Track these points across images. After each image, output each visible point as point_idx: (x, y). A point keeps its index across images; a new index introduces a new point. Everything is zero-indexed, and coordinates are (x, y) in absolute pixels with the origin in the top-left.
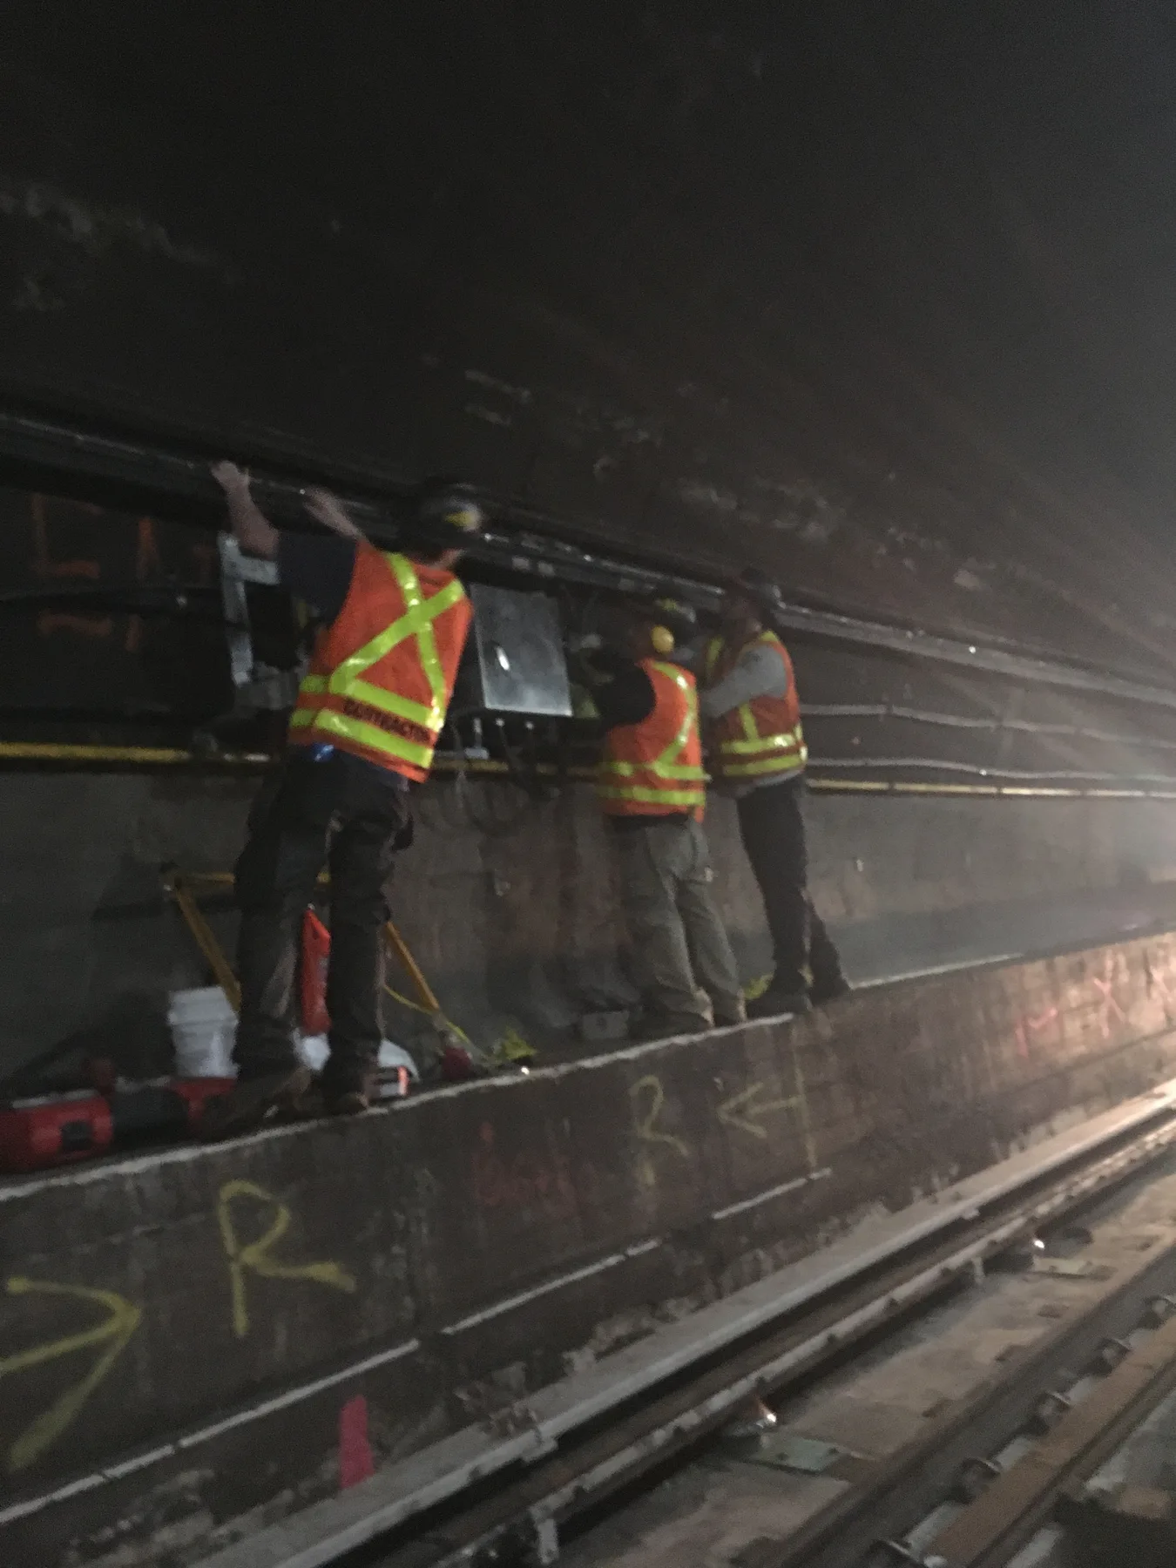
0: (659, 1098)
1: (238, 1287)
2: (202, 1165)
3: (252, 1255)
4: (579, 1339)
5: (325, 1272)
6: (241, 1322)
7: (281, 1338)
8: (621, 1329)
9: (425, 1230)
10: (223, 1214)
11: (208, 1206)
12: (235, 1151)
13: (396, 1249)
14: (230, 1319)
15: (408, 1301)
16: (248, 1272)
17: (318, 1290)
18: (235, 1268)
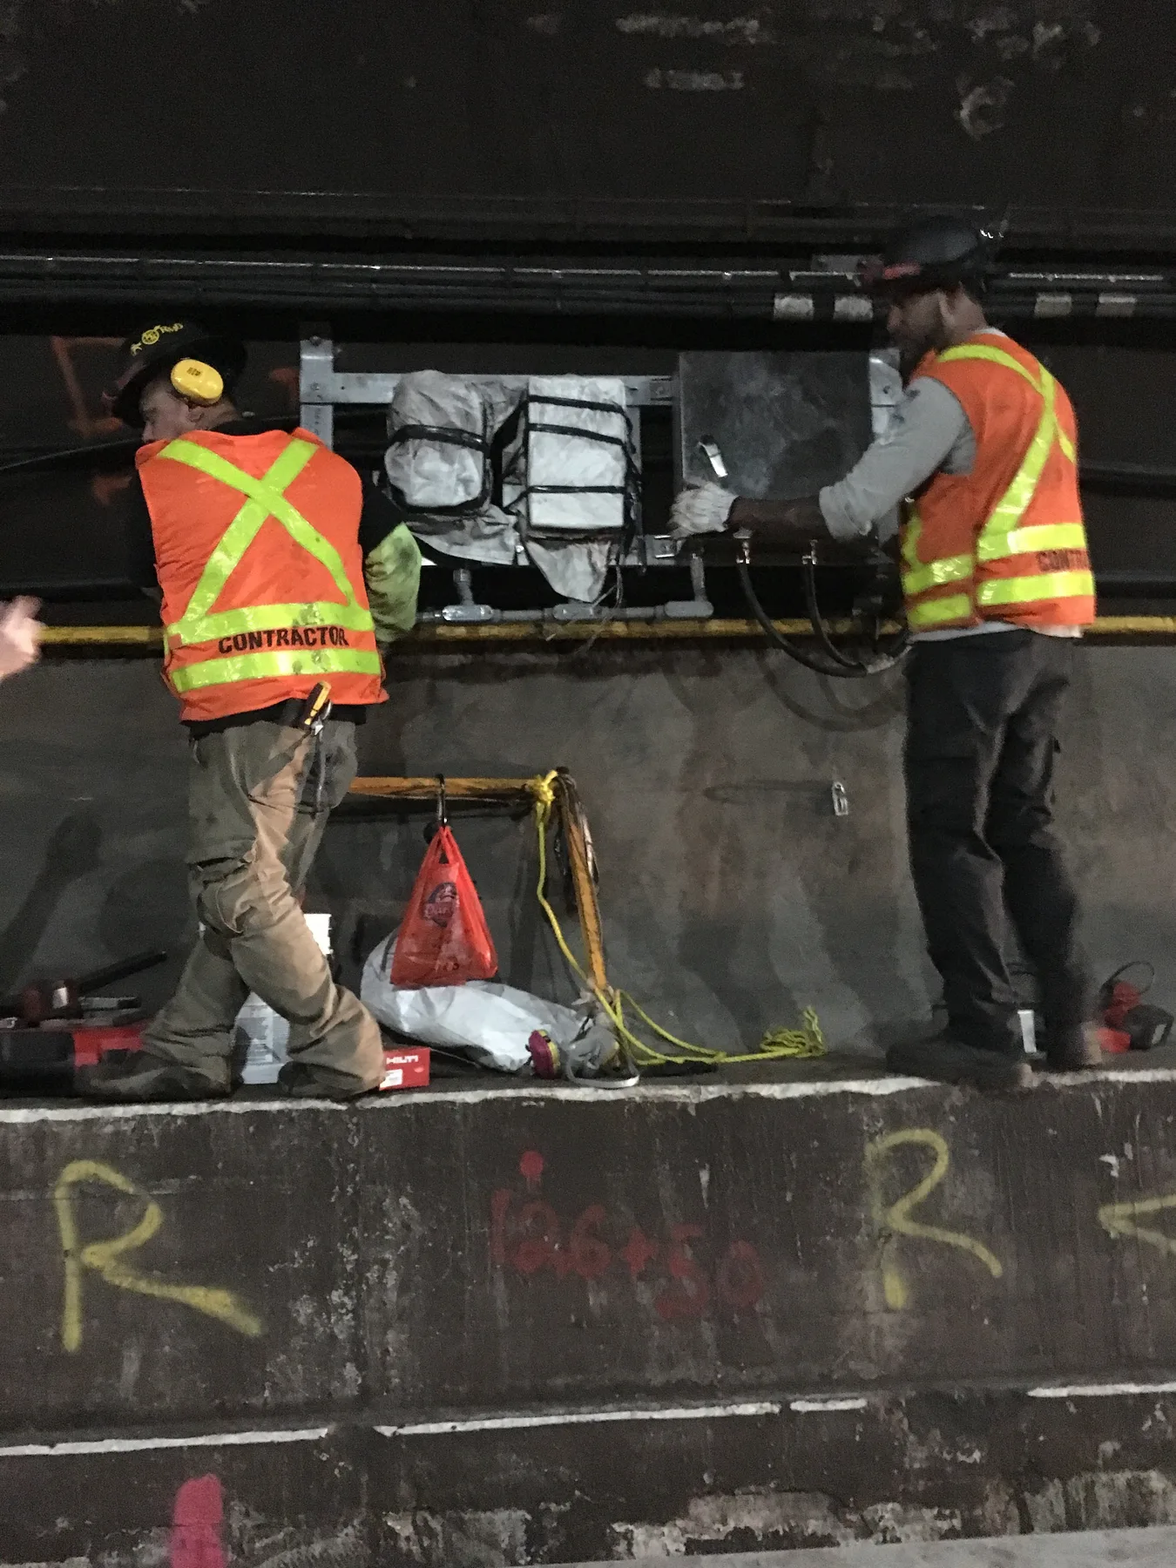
0: (941, 1168)
1: (73, 1290)
2: (39, 1132)
3: (98, 1255)
4: (659, 1512)
5: (215, 1301)
6: (73, 1335)
7: (131, 1368)
8: (754, 1516)
9: (391, 1279)
10: (61, 1197)
11: (43, 1181)
12: (88, 1123)
13: (336, 1296)
14: (59, 1324)
15: (350, 1370)
16: (90, 1276)
17: (196, 1320)
18: (71, 1266)
